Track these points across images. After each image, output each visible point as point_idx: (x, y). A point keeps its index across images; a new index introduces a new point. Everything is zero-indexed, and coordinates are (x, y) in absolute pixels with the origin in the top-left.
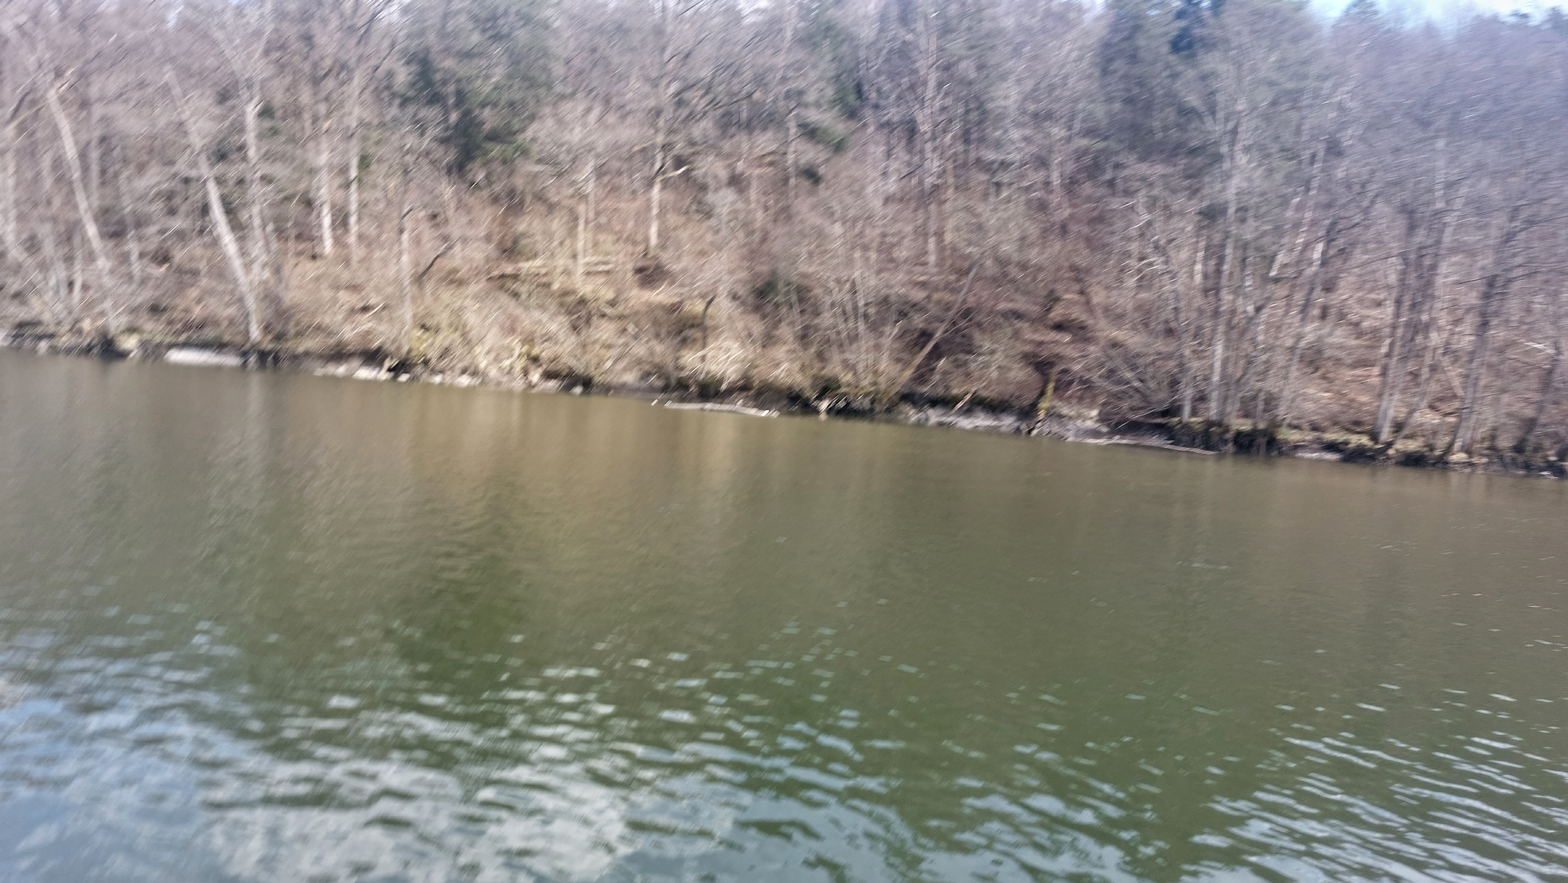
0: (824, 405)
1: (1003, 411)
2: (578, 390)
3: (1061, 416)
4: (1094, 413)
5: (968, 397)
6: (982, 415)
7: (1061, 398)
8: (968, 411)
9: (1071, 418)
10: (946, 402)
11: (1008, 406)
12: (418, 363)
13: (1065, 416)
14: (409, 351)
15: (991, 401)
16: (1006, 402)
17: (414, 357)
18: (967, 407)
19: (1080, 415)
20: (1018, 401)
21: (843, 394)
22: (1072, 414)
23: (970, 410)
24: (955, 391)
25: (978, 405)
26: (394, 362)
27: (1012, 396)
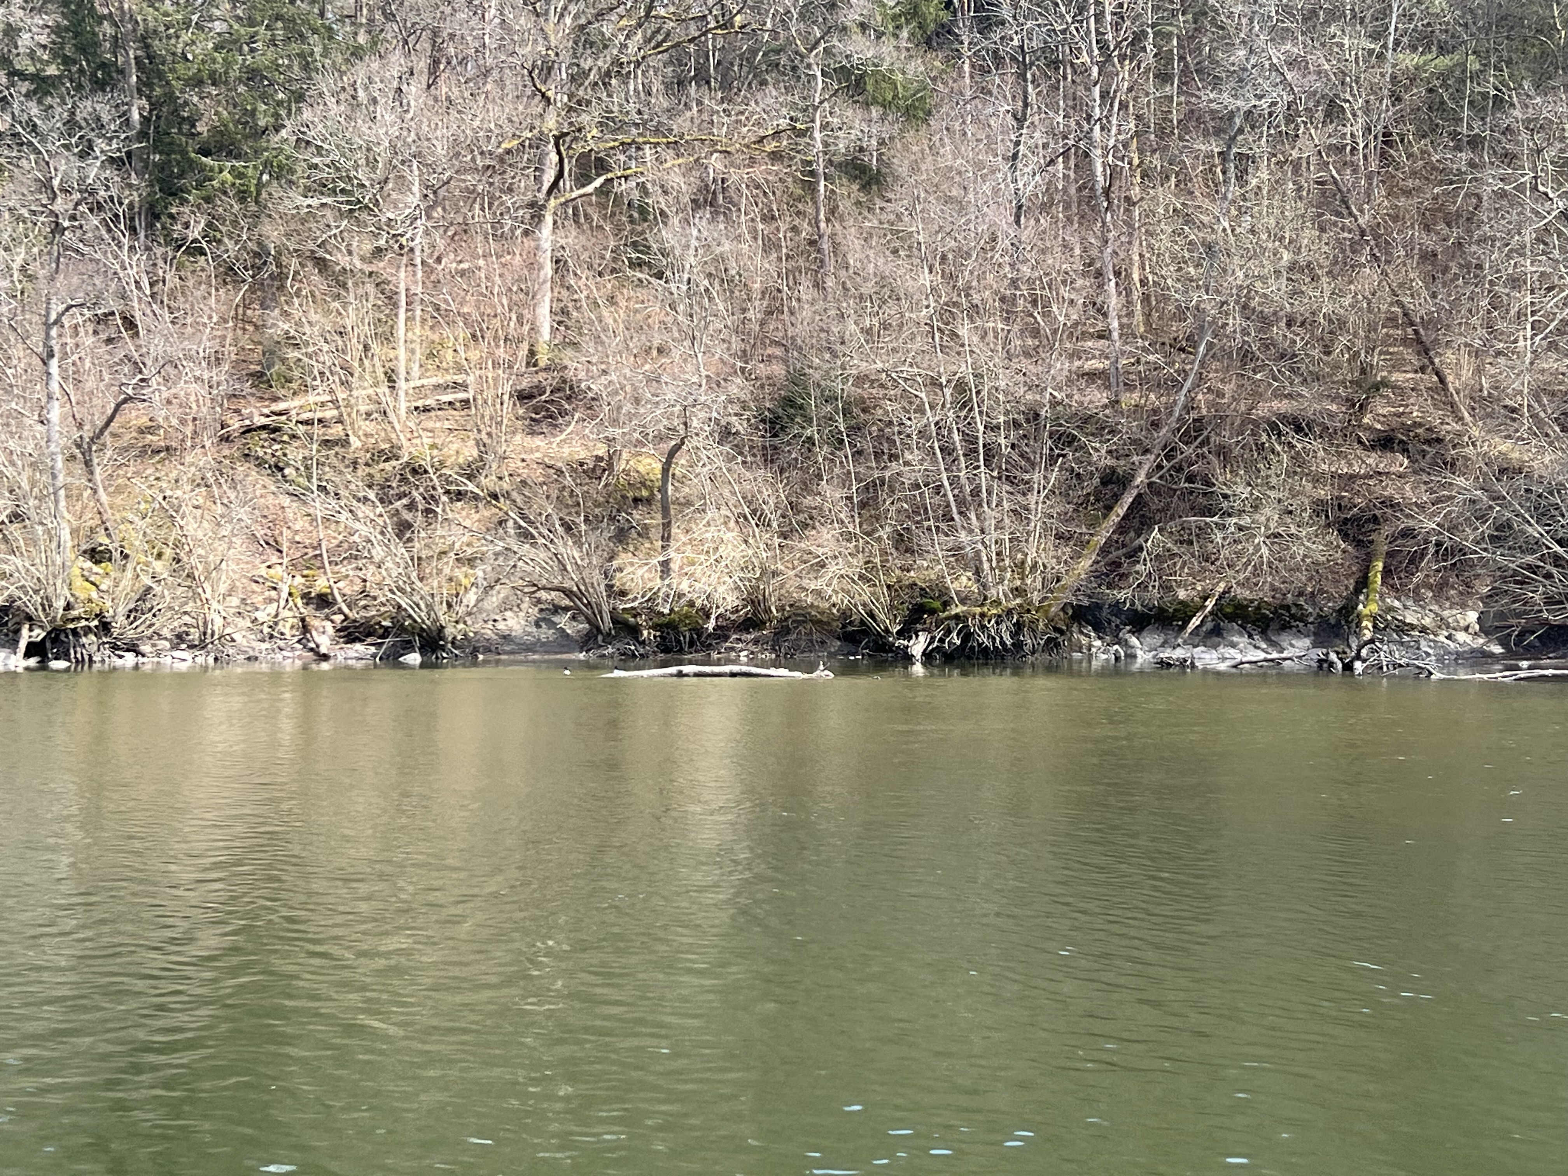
0: (918, 646)
1: (1285, 627)
2: (414, 658)
3: (1403, 628)
4: (1472, 616)
5: (1210, 604)
6: (1242, 641)
7: (1398, 592)
8: (1216, 635)
9: (1424, 630)
10: (1162, 618)
11: (1293, 617)
12: (88, 630)
13: (1412, 627)
14: (68, 607)
15: (1258, 608)
16: (1288, 608)
17: (79, 619)
18: (1209, 625)
19: (1443, 623)
20: (1314, 604)
21: (957, 617)
22: (1427, 621)
23: (1217, 631)
24: (1182, 594)
25: (1231, 618)
26: (39, 634)
27: (1301, 594)
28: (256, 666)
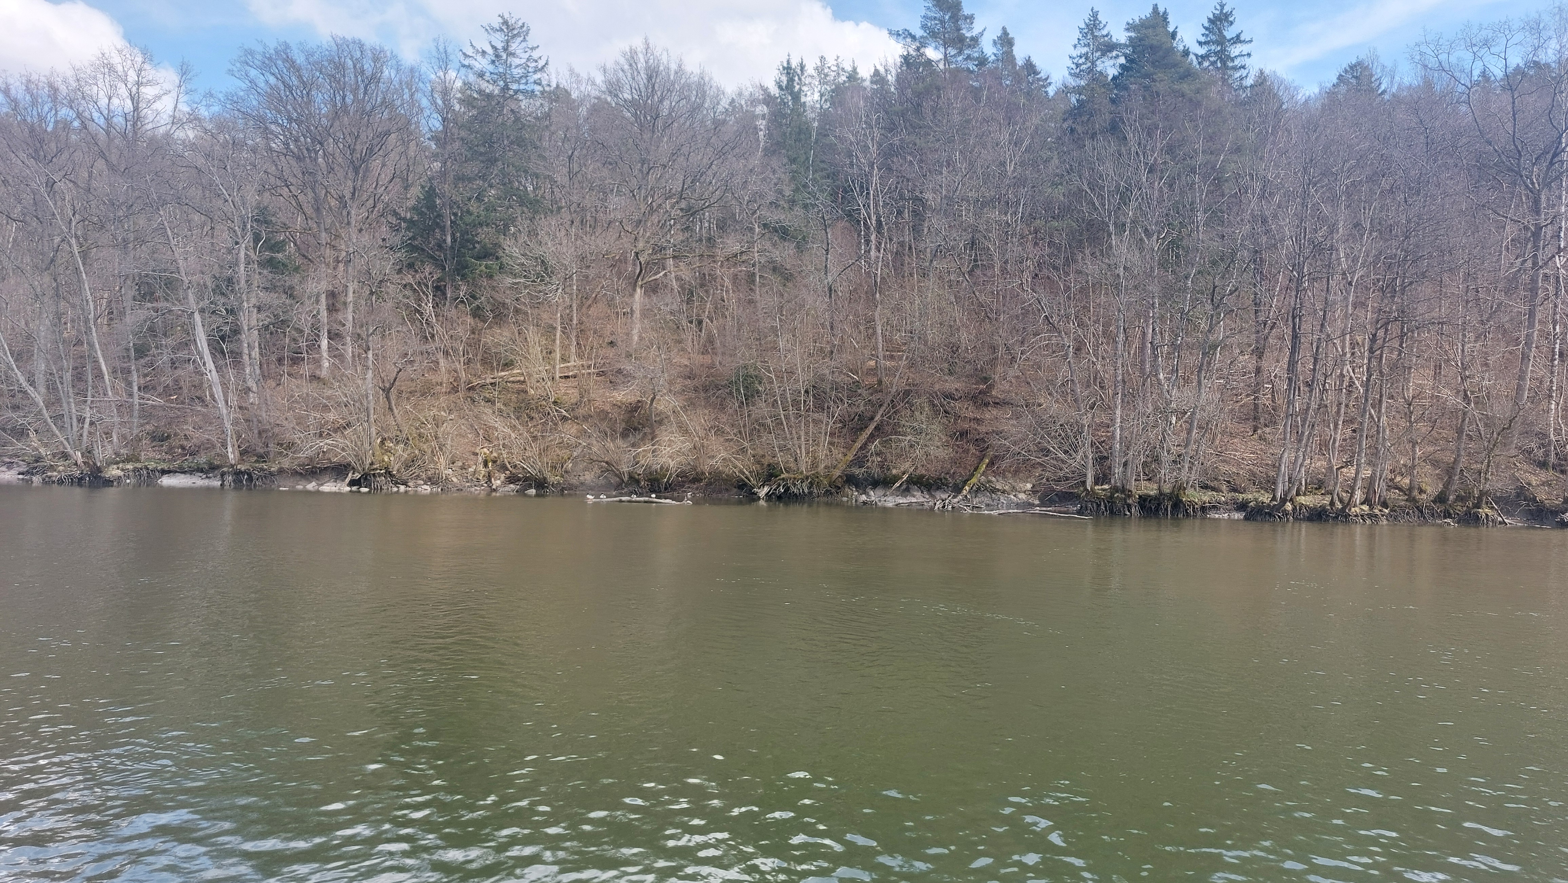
0: (763, 492)
1: (939, 488)
2: (533, 492)
3: (994, 491)
4: (1029, 486)
5: (905, 477)
6: (918, 494)
7: (995, 474)
8: (906, 491)
9: (1004, 492)
10: (884, 482)
11: (943, 484)
12: (380, 475)
13: (998, 490)
14: (372, 464)
15: (928, 479)
16: (941, 480)
17: (377, 469)
18: (904, 487)
19: (1014, 488)
20: (953, 478)
21: (783, 479)
22: (1007, 488)
23: (907, 490)
24: (894, 472)
25: (915, 484)
26: (357, 476)
27: (947, 473)
28: (462, 493)
